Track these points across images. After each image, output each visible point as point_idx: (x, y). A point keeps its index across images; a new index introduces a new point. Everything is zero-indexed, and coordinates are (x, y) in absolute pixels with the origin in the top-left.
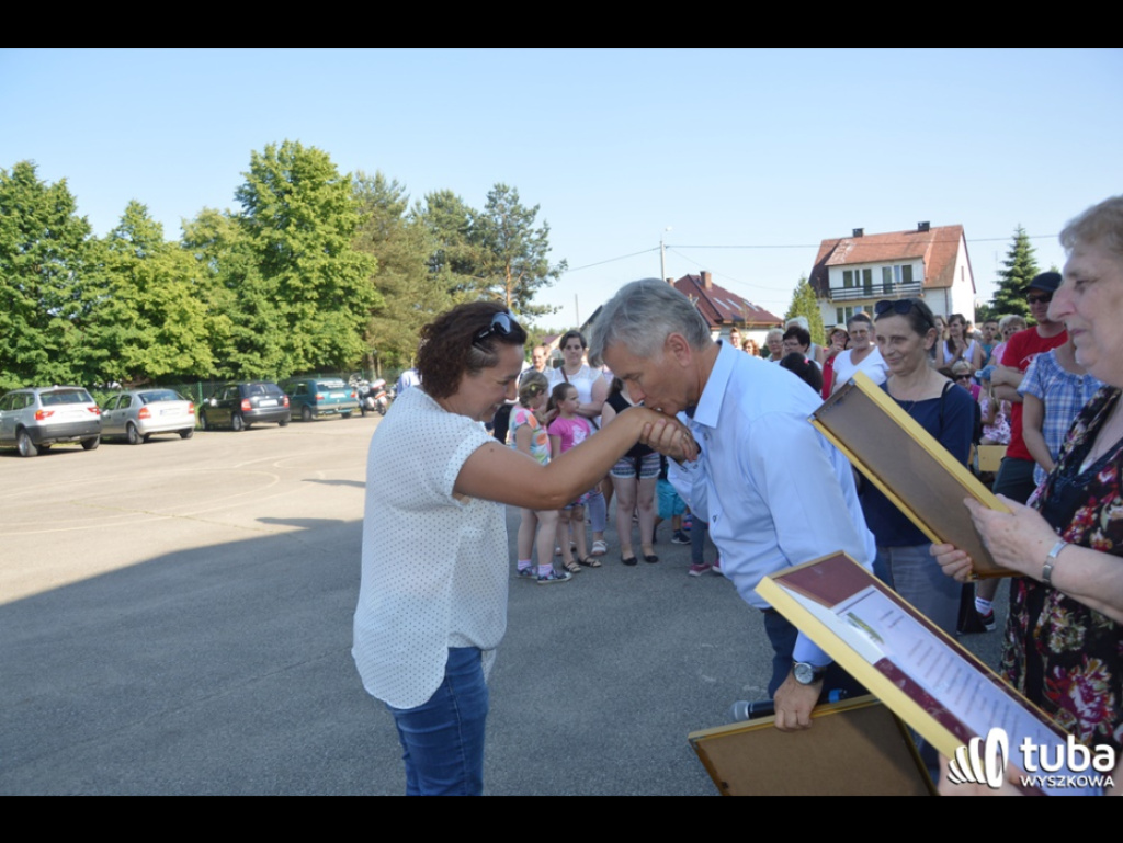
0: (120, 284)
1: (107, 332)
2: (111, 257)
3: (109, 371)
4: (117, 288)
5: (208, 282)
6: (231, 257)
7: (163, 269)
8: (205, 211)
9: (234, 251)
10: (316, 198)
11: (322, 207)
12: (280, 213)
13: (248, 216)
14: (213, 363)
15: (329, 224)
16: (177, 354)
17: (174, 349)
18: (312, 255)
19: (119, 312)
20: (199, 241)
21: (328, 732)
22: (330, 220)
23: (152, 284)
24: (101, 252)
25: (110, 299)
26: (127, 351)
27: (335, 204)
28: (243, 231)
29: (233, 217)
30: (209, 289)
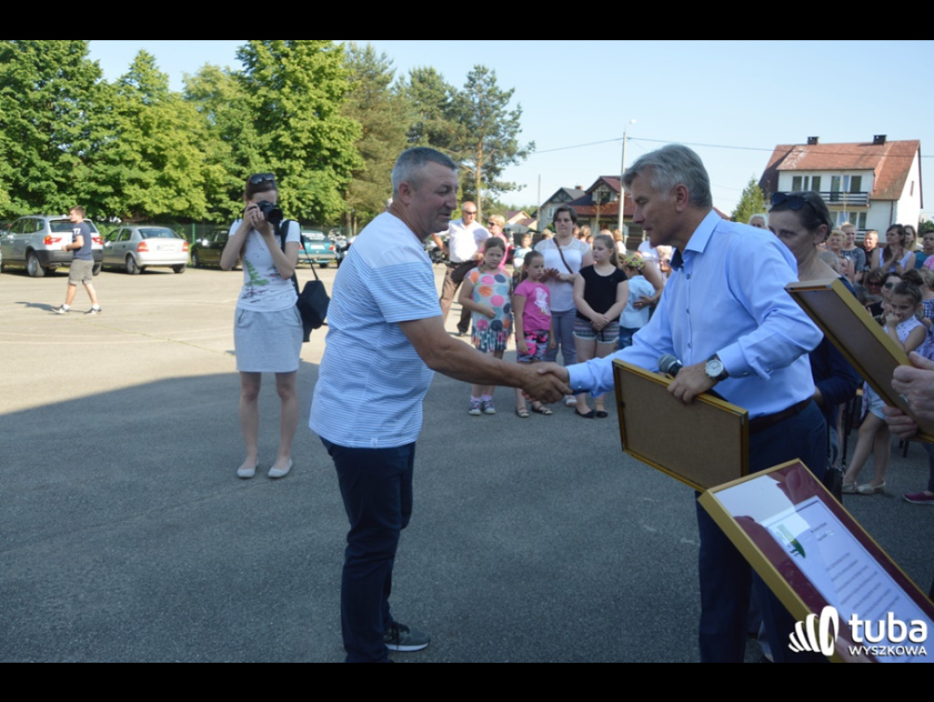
0: (126, 127)
1: (112, 170)
2: (119, 102)
3: (111, 206)
4: (123, 130)
5: (206, 133)
6: (229, 112)
7: (167, 117)
8: (207, 67)
9: (232, 106)
10: (310, 63)
11: (314, 73)
12: (276, 75)
13: (247, 75)
14: (206, 207)
15: (321, 89)
16: (174, 197)
17: (172, 191)
18: (303, 116)
19: (124, 153)
20: (200, 94)
21: (310, 539)
22: (322, 86)
23: (155, 130)
24: (111, 96)
25: (116, 140)
26: (130, 190)
27: (327, 71)
28: (242, 88)
29: (232, 74)
30: (206, 140)
